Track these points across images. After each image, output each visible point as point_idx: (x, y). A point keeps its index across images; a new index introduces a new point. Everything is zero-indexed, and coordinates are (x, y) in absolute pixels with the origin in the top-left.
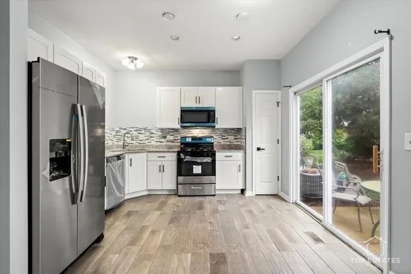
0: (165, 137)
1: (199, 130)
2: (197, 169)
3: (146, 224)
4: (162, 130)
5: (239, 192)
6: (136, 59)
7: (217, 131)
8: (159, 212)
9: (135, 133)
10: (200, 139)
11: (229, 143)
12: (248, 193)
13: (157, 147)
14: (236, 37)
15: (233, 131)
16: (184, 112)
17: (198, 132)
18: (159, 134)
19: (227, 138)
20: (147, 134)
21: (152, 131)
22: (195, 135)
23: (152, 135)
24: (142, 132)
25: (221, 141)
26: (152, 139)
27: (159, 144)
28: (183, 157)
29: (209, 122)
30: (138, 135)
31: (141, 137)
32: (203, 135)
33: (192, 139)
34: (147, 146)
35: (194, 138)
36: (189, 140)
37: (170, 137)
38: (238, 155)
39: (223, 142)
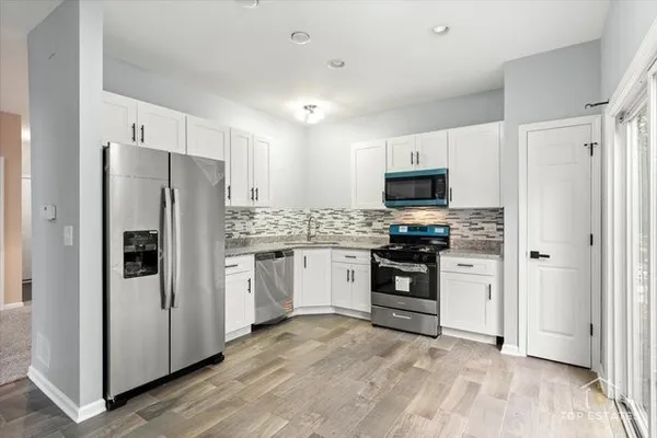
0: (370, 225)
1: (425, 213)
2: (402, 284)
3: (285, 357)
4: (366, 212)
5: (494, 342)
6: (314, 107)
7: (460, 215)
8: (319, 344)
9: (329, 218)
10: (424, 228)
11: (485, 238)
12: (507, 349)
13: (358, 240)
14: (440, 29)
15: (493, 214)
16: (391, 180)
17: (423, 216)
18: (362, 218)
19: (482, 228)
20: (345, 219)
21: (352, 215)
22: (417, 221)
23: (352, 221)
24: (339, 216)
25: (467, 232)
26: (352, 226)
27: (361, 235)
28: (378, 261)
29: (433, 198)
30: (332, 220)
31: (338, 224)
32: (432, 222)
33: (409, 229)
34: (345, 238)
35: (412, 227)
36: (403, 230)
37: (377, 225)
38: (488, 264)
39: (471, 236)
